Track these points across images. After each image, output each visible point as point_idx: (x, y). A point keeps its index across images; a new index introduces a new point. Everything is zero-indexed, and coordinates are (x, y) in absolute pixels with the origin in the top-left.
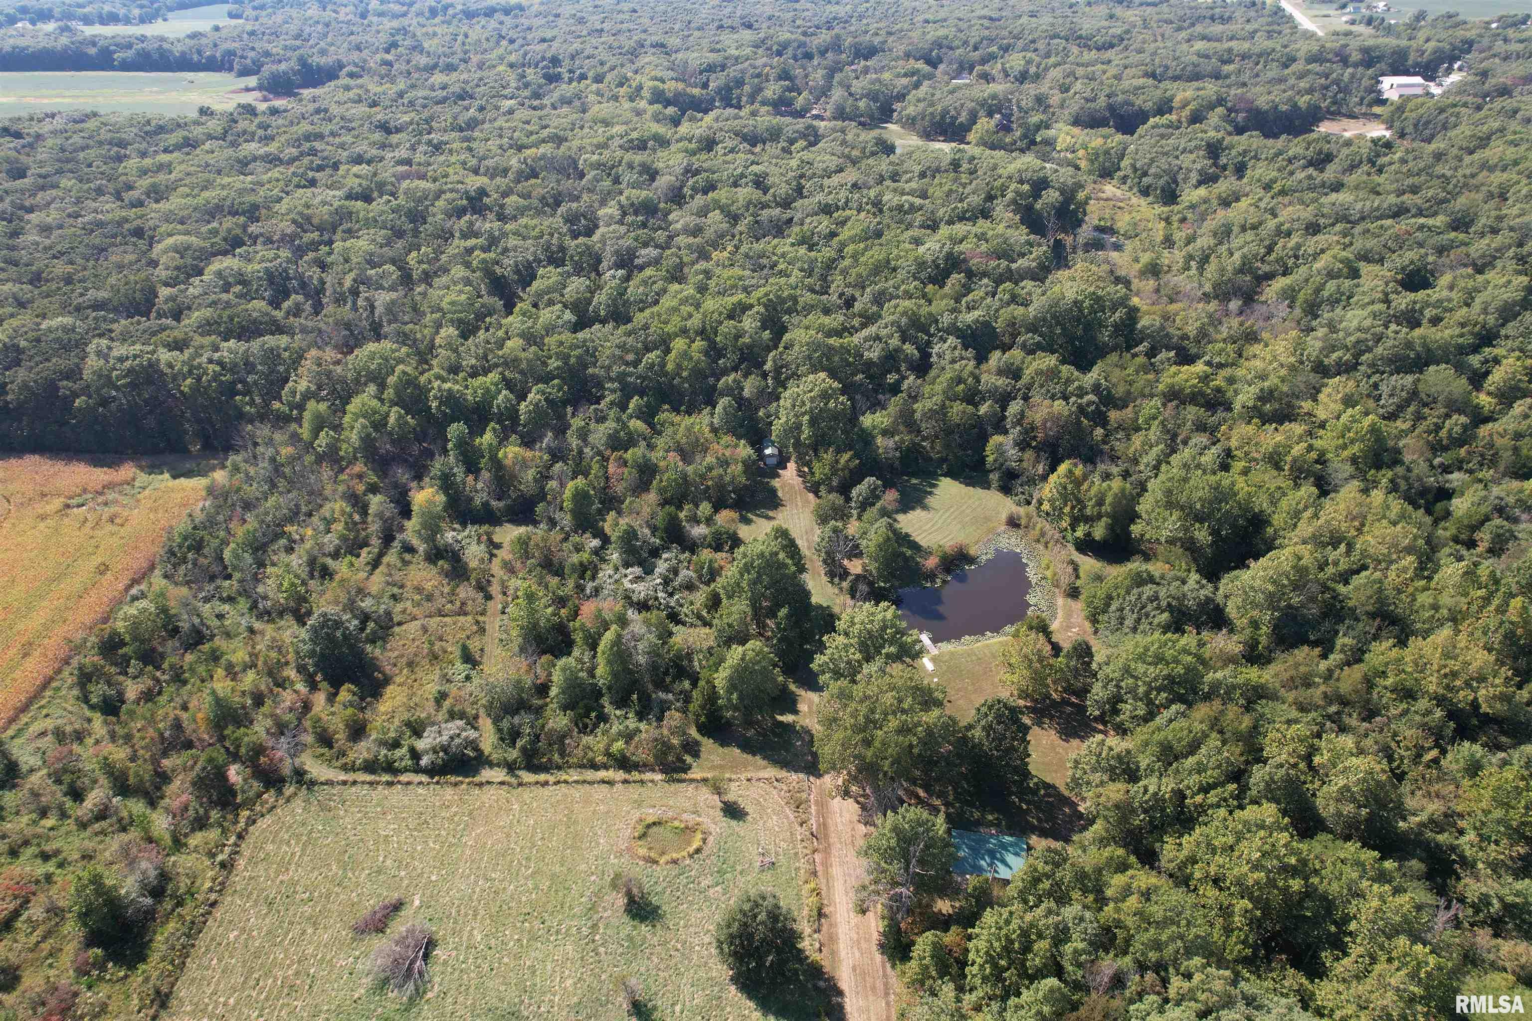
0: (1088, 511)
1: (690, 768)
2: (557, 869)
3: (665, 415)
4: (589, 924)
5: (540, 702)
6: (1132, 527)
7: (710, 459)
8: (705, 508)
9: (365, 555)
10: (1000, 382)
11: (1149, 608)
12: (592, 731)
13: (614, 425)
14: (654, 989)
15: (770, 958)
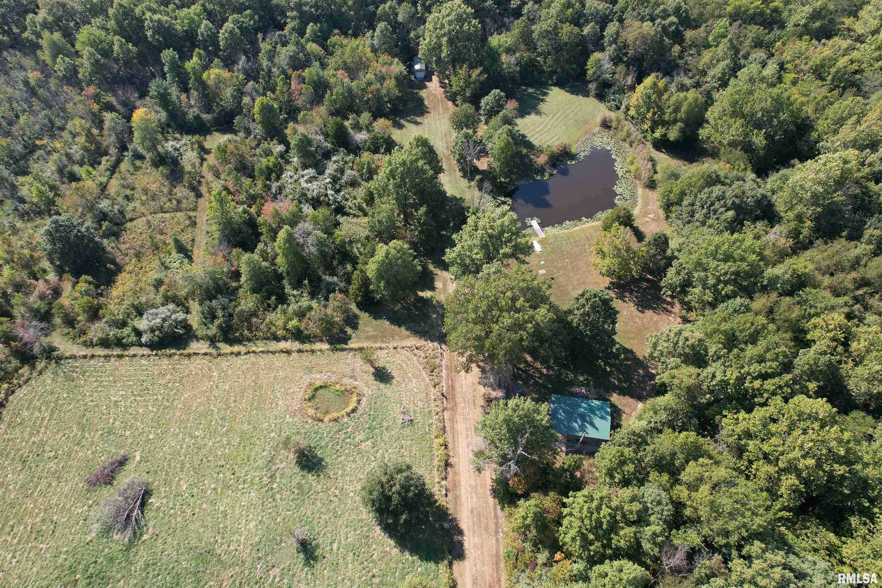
0: (666, 117)
1: (350, 338)
2: (246, 426)
3: (336, 38)
4: (269, 475)
5: (234, 284)
6: (701, 131)
7: (370, 76)
8: (365, 117)
9: (105, 162)
10: (600, 7)
11: (717, 205)
12: (274, 309)
13: (294, 48)
14: (317, 530)
15: (404, 517)
